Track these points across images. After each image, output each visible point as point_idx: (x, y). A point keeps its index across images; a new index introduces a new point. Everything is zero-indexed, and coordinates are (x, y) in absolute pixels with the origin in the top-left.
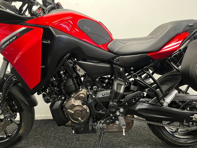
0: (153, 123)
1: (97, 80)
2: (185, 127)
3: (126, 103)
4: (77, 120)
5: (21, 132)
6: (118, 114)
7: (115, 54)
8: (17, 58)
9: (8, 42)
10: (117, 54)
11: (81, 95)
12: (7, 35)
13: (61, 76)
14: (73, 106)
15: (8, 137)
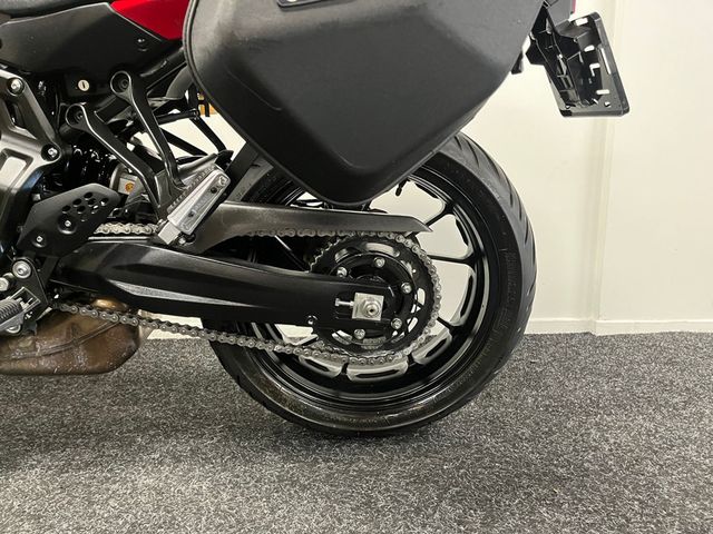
0: (232, 339)
2: (337, 352)
3: (40, 239)
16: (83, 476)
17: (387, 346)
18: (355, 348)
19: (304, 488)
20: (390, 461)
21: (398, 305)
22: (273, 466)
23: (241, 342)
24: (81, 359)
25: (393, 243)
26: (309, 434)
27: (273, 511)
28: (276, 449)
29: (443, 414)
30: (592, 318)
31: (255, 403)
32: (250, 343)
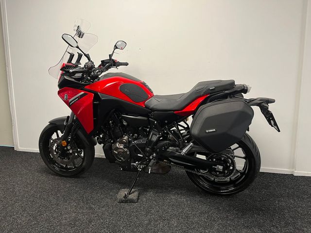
1: (140, 129)
3: (158, 150)
4: (120, 159)
5: (84, 164)
6: (151, 157)
7: (151, 109)
8: (81, 109)
9: (73, 102)
10: (153, 110)
11: (124, 140)
12: (73, 97)
13: (110, 125)
14: (117, 149)
15: (75, 167)
16: (161, 195)
17: (224, 176)
18: (217, 176)
19: (204, 203)
20: (224, 201)
21: (226, 168)
22: (198, 198)
23: (193, 172)
24: (160, 171)
25: (225, 155)
26: (205, 193)
27: (198, 206)
28: (198, 195)
29: (238, 192)
30: (294, 170)
31: (193, 184)
32: (195, 172)
